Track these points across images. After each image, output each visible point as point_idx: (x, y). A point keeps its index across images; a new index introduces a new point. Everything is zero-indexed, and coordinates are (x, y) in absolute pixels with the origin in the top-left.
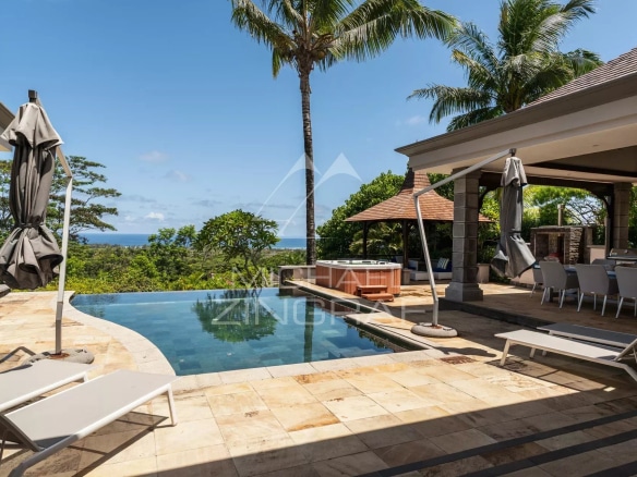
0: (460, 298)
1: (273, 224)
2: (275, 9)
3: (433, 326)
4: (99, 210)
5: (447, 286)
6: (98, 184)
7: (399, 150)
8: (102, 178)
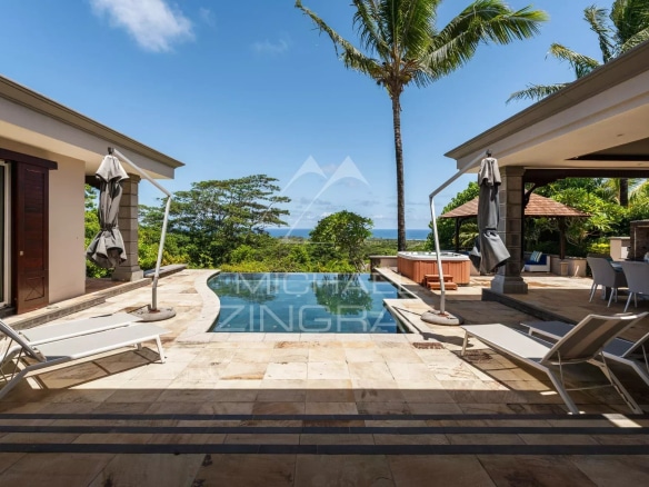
0: (500, 290)
1: (369, 222)
2: (371, 45)
3: (442, 314)
4: (277, 212)
5: (492, 278)
6: (276, 193)
7: (447, 155)
8: (278, 189)
